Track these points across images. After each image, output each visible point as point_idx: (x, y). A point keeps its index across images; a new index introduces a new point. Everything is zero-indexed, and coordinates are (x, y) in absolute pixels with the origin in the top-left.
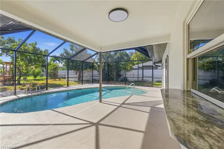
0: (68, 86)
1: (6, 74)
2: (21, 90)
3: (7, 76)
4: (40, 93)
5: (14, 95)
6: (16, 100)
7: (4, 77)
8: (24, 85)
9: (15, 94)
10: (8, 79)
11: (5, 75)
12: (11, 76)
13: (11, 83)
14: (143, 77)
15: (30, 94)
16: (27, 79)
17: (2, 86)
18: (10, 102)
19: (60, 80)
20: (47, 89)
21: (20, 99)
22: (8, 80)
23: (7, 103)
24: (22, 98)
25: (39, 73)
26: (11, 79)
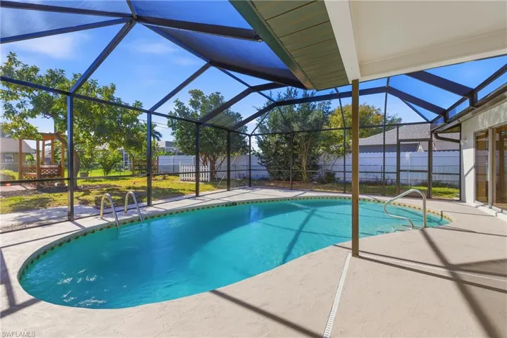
0: (197, 195)
1: (43, 164)
2: (83, 204)
3: (47, 168)
4: (136, 215)
5: (69, 220)
6: (77, 238)
7: (40, 170)
8: (87, 192)
9: (71, 217)
10: (49, 175)
11: (41, 166)
12: (56, 168)
13: (56, 184)
14: (399, 171)
15: (112, 220)
16: (89, 176)
17: (36, 193)
18: (60, 245)
19: (164, 179)
20: (149, 205)
21: (86, 233)
22: (47, 178)
23: (52, 248)
24: (91, 230)
25: (115, 162)
26: (54, 175)
